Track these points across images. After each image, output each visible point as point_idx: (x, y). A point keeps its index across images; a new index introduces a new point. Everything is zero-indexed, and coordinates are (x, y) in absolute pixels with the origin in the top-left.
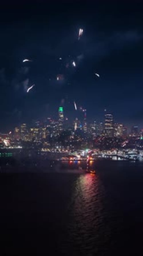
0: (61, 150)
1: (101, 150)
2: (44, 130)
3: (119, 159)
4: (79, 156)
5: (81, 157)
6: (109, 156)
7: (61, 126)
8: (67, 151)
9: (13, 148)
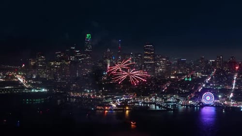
0: (93, 96)
1: (138, 96)
2: (68, 64)
3: (158, 107)
4: (114, 105)
5: (117, 106)
6: (147, 103)
7: (89, 59)
8: (100, 96)
9: (36, 91)
